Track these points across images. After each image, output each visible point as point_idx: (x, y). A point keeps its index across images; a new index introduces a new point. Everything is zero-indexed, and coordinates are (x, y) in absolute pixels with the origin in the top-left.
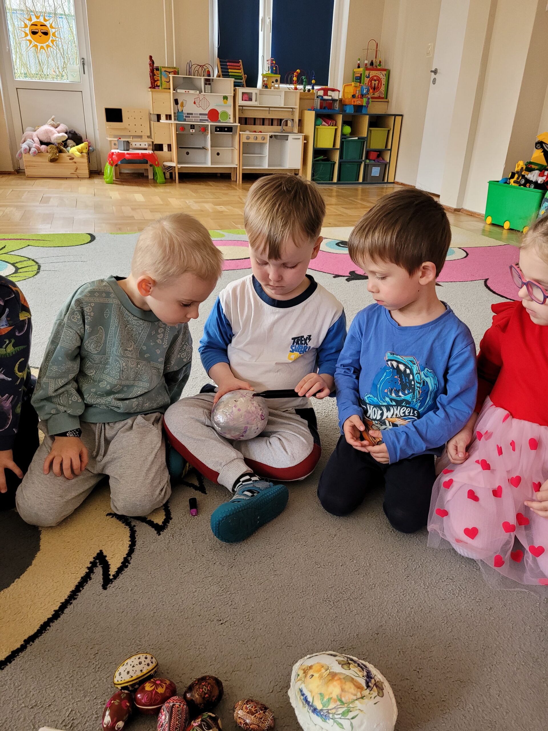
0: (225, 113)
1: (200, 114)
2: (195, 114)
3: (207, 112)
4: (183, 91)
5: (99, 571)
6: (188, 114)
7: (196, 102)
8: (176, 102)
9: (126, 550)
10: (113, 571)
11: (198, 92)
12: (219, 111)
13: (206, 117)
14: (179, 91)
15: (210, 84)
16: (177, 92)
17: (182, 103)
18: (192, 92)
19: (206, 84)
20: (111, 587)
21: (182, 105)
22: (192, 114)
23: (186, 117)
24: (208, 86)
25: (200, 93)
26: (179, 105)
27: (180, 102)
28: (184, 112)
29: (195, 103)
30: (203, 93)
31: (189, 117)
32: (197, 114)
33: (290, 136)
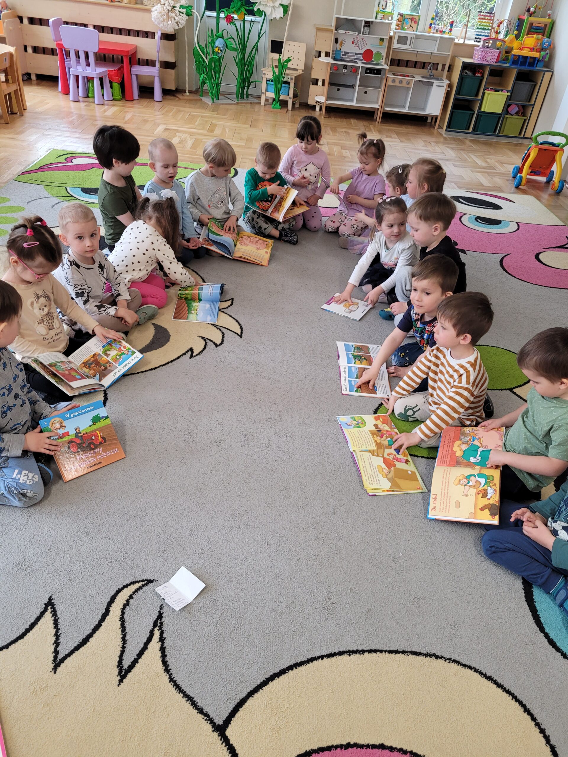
0: (379, 54)
1: (356, 54)
2: (351, 53)
3: (362, 52)
4: (344, 32)
5: (189, 353)
6: (345, 52)
7: (355, 42)
8: (337, 40)
9: (202, 349)
10: (194, 354)
11: (357, 33)
12: (374, 52)
13: (361, 57)
14: (340, 31)
15: (369, 26)
16: (338, 32)
17: (342, 42)
18: (351, 33)
19: (365, 26)
20: (192, 359)
21: (341, 44)
22: (348, 53)
23: (343, 55)
24: (367, 29)
26: (338, 44)
27: (339, 41)
28: (342, 50)
29: (353, 43)
30: (361, 35)
31: (346, 55)
32: (353, 53)
33: (436, 83)
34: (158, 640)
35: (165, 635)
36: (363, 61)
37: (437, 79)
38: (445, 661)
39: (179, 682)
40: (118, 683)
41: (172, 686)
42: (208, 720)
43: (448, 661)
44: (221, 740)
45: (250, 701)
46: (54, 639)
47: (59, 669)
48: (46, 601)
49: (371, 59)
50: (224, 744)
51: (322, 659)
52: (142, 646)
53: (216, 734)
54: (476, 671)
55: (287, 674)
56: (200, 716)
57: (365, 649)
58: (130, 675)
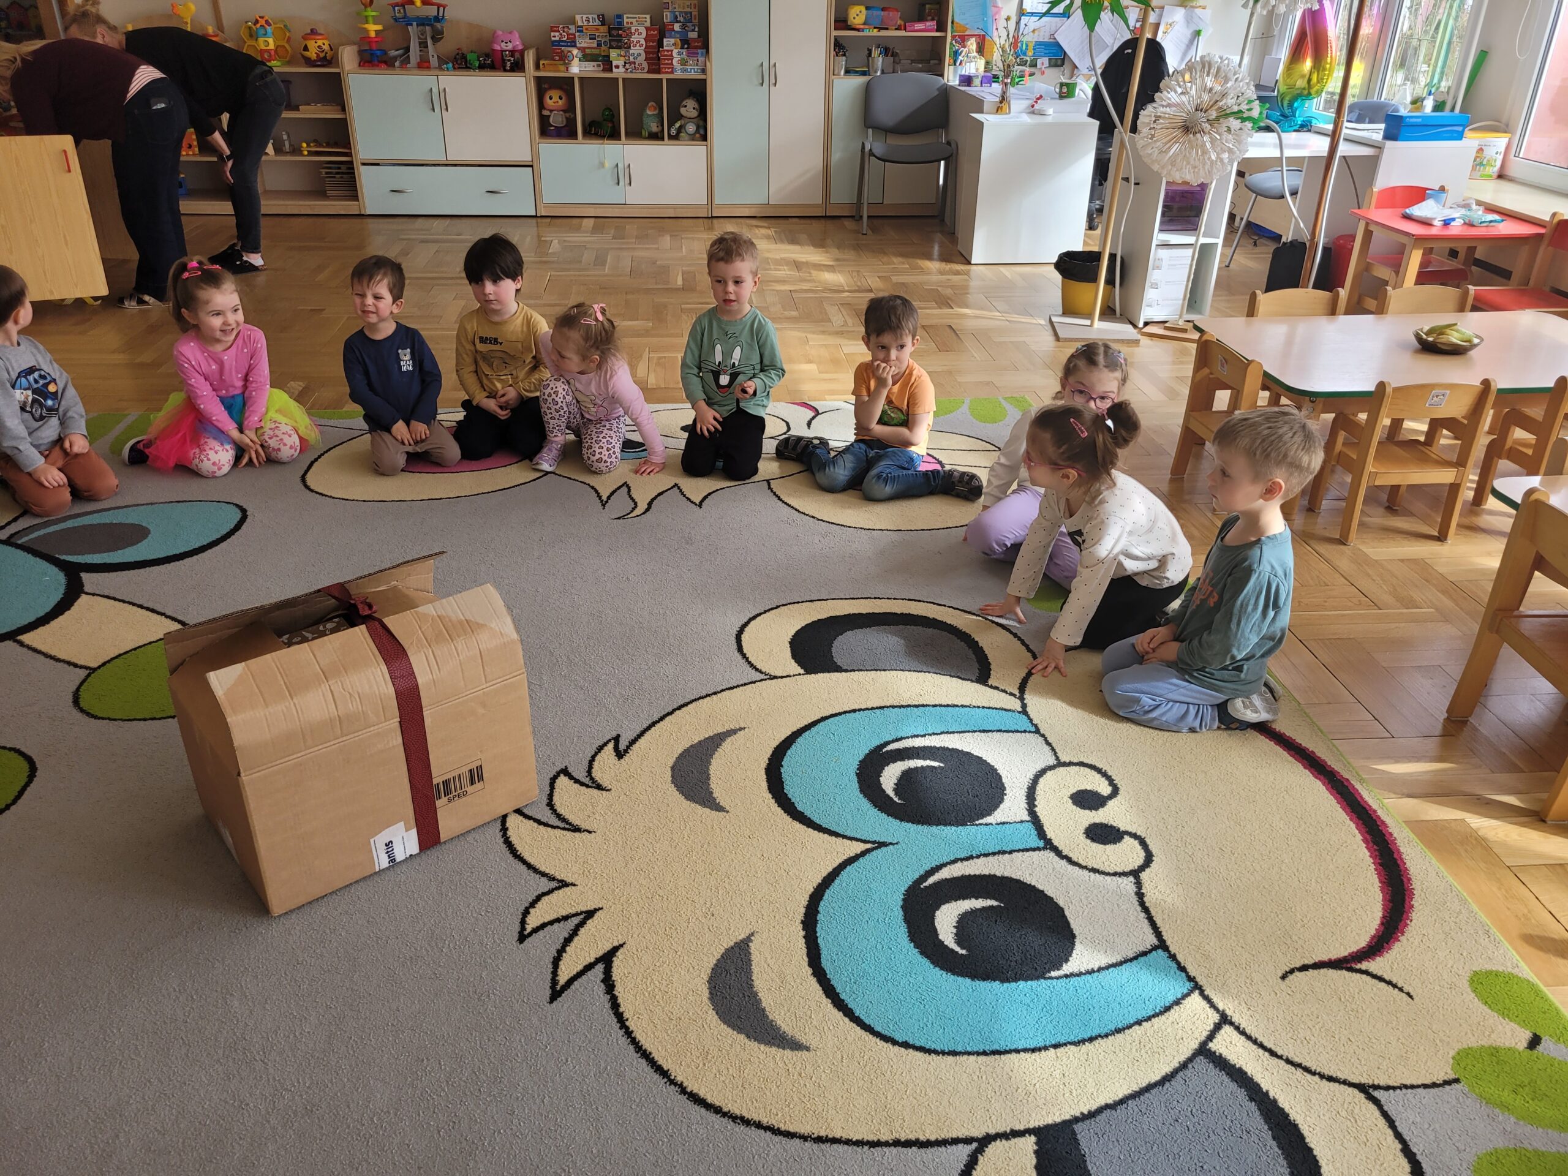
5: (622, 747)
10: (611, 745)
20: (614, 734)
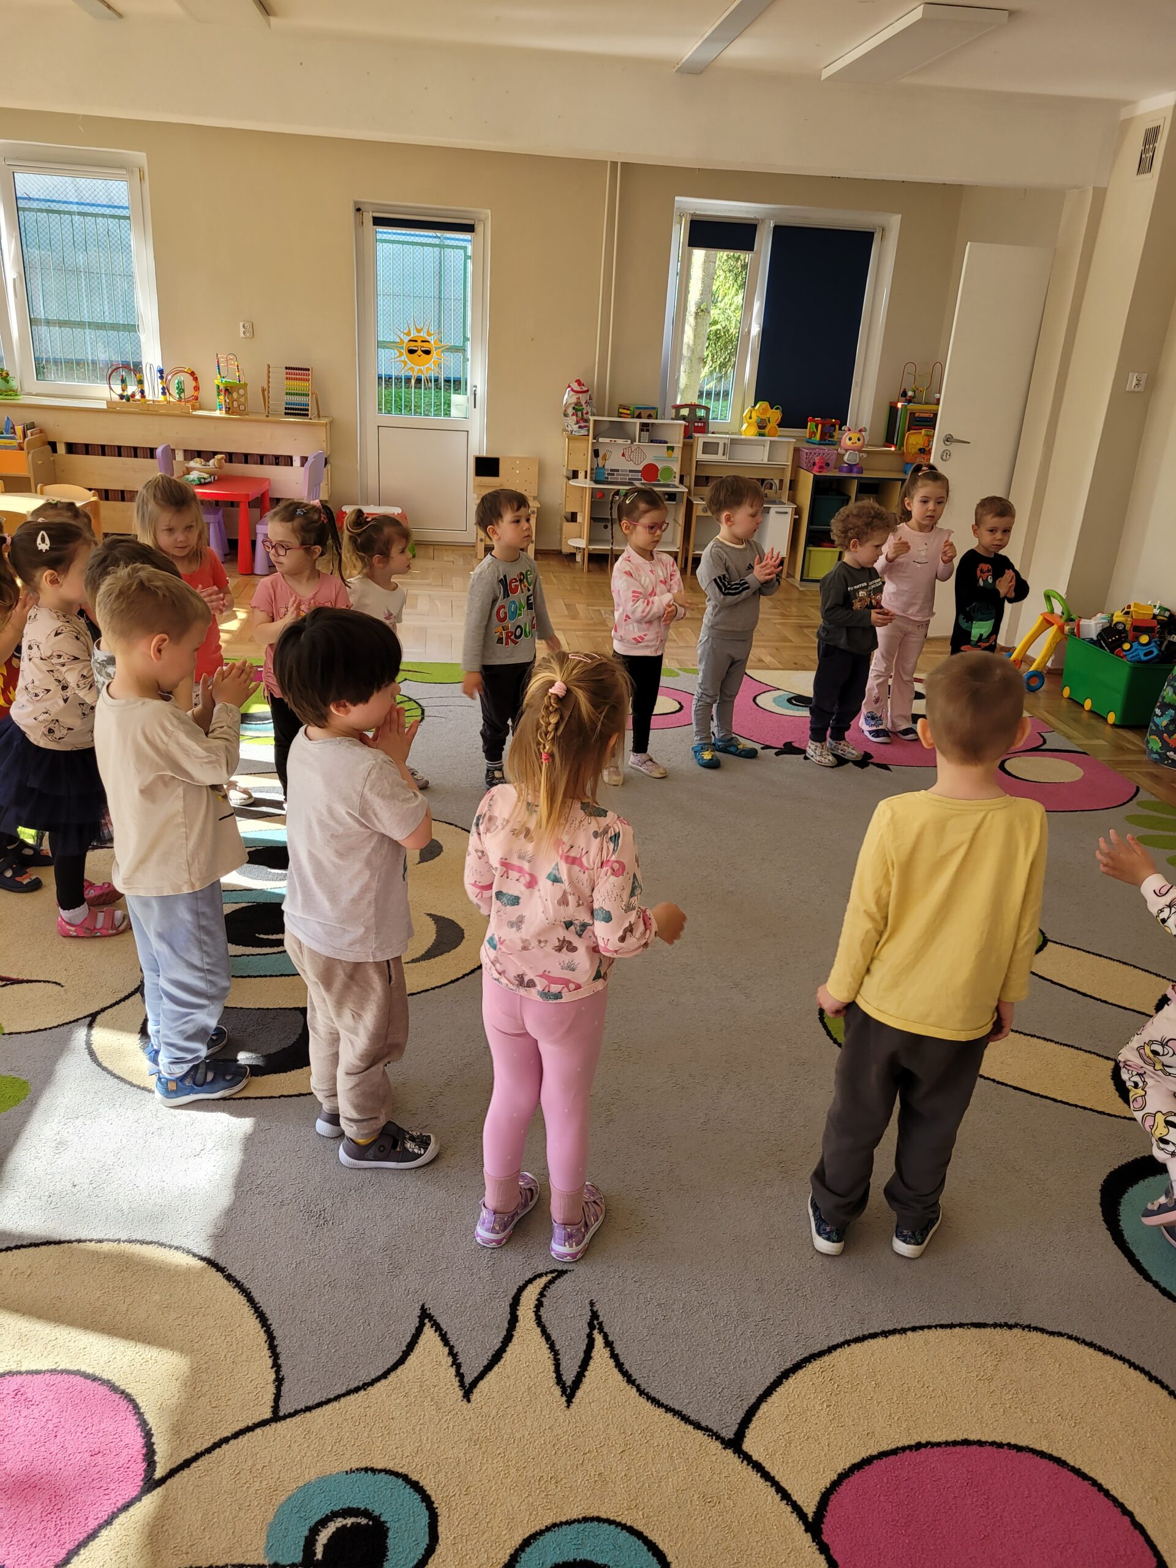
0: (668, 470)
1: (630, 471)
2: (622, 471)
3: (640, 468)
4: (607, 440)
6: (611, 470)
7: (626, 454)
8: (596, 453)
11: (629, 441)
12: (660, 466)
13: (639, 475)
14: (601, 440)
15: (648, 430)
16: (597, 440)
17: (605, 455)
18: (620, 441)
19: (641, 430)
21: (605, 458)
22: (618, 471)
23: (608, 474)
24: (645, 434)
25: (632, 443)
26: (600, 458)
27: (601, 454)
28: (606, 467)
29: (623, 455)
30: (637, 443)
31: (614, 475)
32: (626, 471)
33: (774, 509)
34: (603, 1345)
35: (610, 1338)
36: (643, 481)
37: (774, 502)
38: (1023, 1329)
39: (653, 1394)
40: (565, 1404)
41: (645, 1400)
42: (712, 1436)
43: (1027, 1329)
44: (739, 1457)
45: (764, 1407)
46: (450, 1360)
47: (473, 1397)
48: (418, 1312)
49: (655, 478)
50: (745, 1462)
51: (849, 1345)
52: (582, 1355)
53: (729, 1452)
54: (1070, 1337)
55: (804, 1369)
56: (700, 1433)
57: (907, 1327)
58: (579, 1394)
